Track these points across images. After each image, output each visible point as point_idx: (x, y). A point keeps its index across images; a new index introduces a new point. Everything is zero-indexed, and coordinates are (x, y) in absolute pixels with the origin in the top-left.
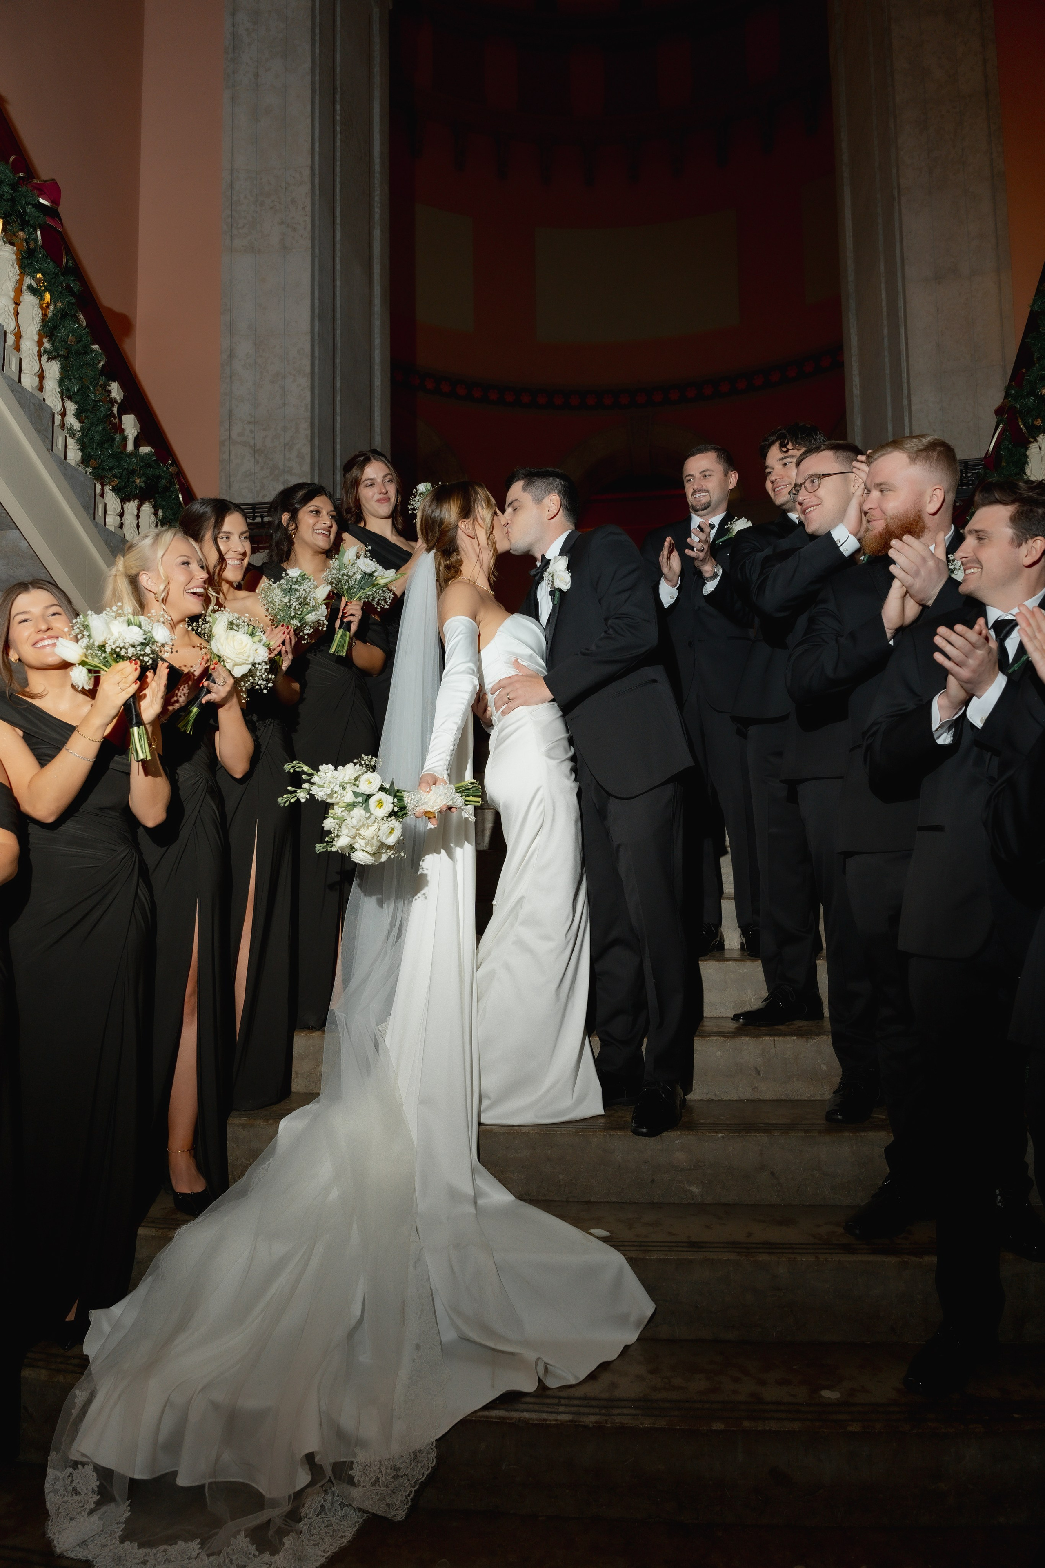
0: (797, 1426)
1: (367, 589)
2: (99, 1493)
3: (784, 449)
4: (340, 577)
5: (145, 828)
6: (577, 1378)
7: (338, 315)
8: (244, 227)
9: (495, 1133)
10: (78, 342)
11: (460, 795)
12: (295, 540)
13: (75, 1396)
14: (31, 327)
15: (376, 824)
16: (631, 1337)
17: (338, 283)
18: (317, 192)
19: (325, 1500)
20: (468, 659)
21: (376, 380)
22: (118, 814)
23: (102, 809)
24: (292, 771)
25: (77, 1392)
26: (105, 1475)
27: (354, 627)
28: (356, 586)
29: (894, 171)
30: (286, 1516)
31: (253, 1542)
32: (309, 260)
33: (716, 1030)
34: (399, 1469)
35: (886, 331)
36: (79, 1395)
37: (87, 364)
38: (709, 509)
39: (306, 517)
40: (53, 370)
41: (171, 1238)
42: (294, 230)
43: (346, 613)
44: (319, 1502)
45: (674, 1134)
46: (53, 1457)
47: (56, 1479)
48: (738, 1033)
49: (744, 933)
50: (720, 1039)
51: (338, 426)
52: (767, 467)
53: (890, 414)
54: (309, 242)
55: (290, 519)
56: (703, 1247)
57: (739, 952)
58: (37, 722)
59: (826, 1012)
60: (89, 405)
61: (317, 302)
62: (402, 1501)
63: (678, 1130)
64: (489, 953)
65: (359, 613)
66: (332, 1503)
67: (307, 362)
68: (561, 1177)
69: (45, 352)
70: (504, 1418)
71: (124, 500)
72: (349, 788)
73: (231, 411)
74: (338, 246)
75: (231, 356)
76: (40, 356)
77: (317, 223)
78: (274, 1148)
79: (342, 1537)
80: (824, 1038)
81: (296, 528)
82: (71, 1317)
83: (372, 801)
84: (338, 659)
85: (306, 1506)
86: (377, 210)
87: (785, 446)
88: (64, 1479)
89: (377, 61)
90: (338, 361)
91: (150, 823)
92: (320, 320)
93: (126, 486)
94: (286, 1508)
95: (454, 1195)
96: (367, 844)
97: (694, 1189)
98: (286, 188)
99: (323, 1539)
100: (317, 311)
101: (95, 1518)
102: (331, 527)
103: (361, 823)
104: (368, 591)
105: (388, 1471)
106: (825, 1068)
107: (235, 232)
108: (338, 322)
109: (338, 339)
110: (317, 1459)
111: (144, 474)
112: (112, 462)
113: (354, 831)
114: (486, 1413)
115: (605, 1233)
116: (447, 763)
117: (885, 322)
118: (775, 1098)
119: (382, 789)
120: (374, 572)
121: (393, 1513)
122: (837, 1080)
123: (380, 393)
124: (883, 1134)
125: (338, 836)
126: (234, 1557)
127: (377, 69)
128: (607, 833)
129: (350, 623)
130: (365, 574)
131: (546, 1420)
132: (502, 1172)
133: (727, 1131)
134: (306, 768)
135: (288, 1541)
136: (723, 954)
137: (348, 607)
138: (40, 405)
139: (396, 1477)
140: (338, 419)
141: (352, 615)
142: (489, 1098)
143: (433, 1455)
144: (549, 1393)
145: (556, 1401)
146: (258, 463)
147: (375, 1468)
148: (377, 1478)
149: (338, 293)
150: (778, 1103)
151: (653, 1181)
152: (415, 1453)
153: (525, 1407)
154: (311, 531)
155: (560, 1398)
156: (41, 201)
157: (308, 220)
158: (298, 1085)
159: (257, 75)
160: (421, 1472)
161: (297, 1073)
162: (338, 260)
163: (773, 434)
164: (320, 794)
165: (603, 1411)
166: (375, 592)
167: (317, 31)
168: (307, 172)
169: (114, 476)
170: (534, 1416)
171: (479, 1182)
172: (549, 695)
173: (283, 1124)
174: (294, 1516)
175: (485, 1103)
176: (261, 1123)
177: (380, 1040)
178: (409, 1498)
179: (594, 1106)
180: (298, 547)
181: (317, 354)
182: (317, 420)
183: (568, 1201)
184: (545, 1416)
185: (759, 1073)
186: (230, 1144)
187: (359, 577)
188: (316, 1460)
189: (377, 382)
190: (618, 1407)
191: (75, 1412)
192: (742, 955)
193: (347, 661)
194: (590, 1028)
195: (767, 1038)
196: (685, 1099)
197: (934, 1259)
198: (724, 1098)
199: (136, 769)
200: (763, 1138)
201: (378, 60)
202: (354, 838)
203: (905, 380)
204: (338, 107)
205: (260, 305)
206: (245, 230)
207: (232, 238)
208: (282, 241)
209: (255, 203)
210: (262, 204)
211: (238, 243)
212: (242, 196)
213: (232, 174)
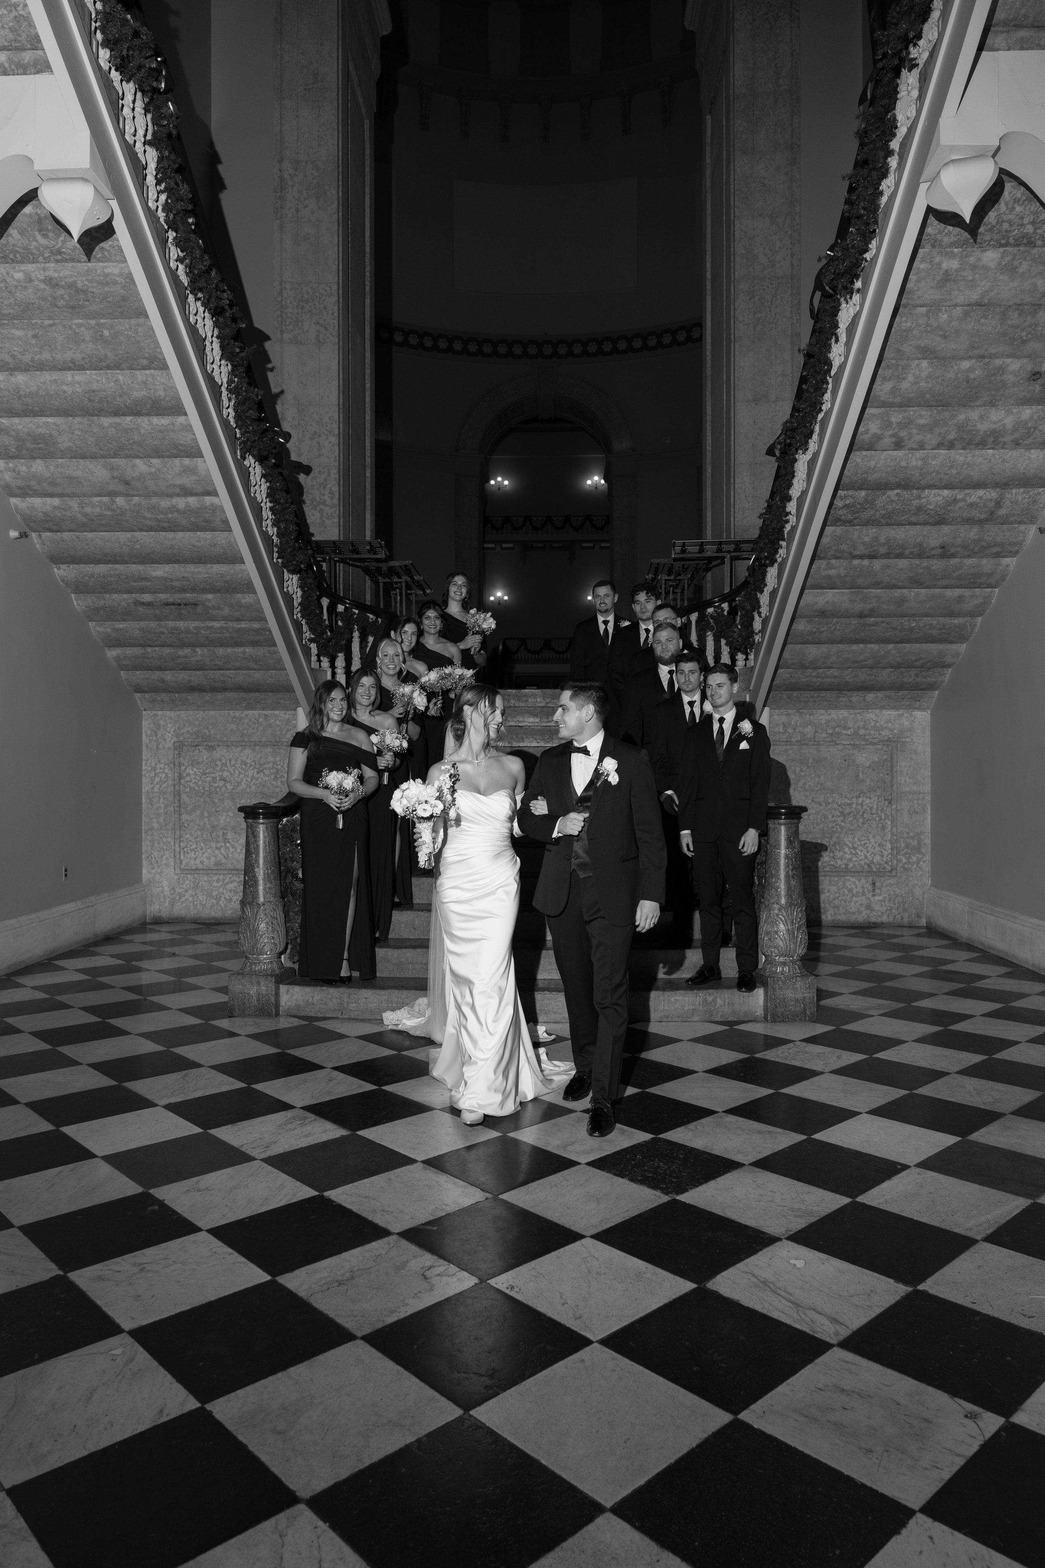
8: (289, 323)
17: (350, 358)
18: (342, 300)
32: (337, 351)
42: (326, 329)
53: (725, 479)
54: (337, 338)
61: (341, 381)
67: (335, 426)
76: (267, 508)
98: (320, 298)
100: (341, 388)
107: (284, 328)
157: (336, 324)
159: (297, 210)
167: (340, 177)
168: (335, 287)
182: (342, 466)
205: (302, 383)
206: (291, 327)
207: (282, 332)
208: (317, 337)
209: (297, 307)
210: (303, 308)
211: (286, 336)
212: (288, 302)
213: (281, 284)
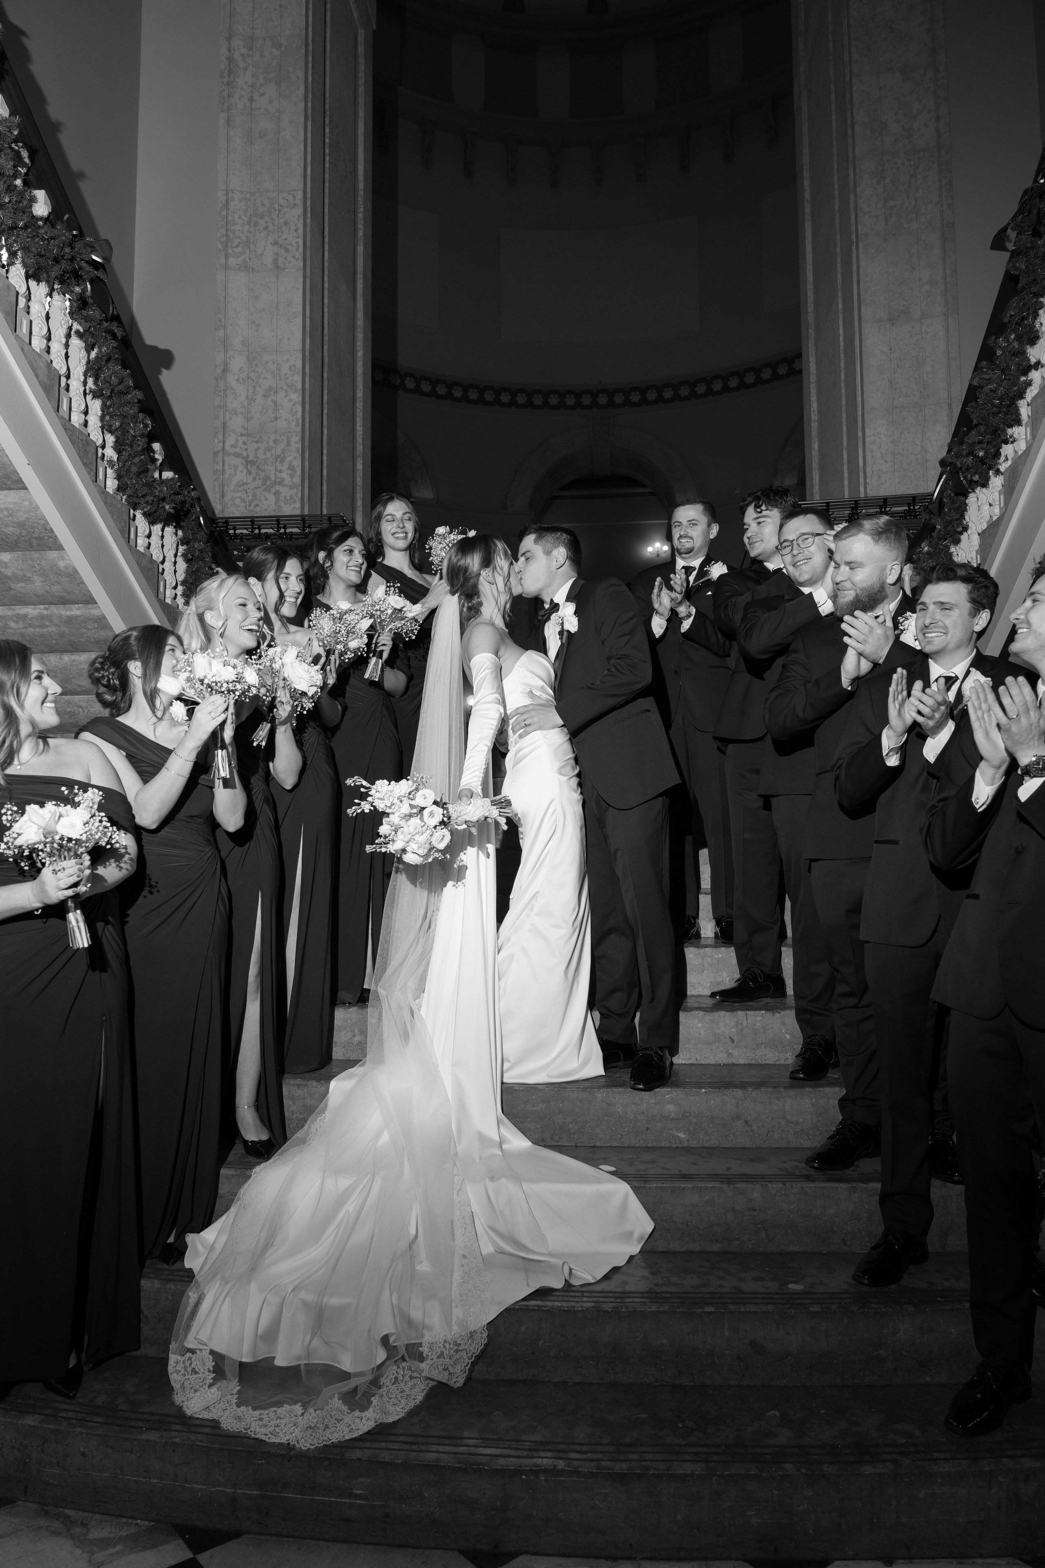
0: (770, 1308)
1: (397, 622)
2: (214, 1372)
3: (759, 510)
4: (374, 612)
5: (227, 832)
6: (594, 1278)
7: (326, 332)
8: (238, 246)
9: (516, 1090)
10: (120, 383)
11: (495, 807)
12: (330, 575)
13: (189, 1297)
14: (78, 369)
15: (428, 831)
16: (635, 1249)
17: (326, 301)
18: (309, 215)
19: (398, 1373)
20: (495, 690)
21: (358, 391)
22: (202, 821)
23: (191, 817)
24: (352, 785)
25: (190, 1294)
26: (218, 1357)
27: (385, 655)
28: (388, 620)
29: (853, 217)
30: (369, 1383)
31: (345, 1403)
32: (301, 280)
33: (697, 1006)
34: (459, 1345)
35: (842, 365)
36: (192, 1295)
37: (129, 403)
38: (691, 554)
39: (340, 555)
40: (96, 406)
41: (249, 1177)
42: (287, 250)
43: (379, 643)
44: (393, 1374)
45: (664, 1090)
46: (173, 1346)
47: (177, 1363)
48: (715, 1008)
49: (718, 922)
50: (701, 1013)
51: (325, 438)
52: (744, 524)
53: (845, 443)
54: (301, 264)
55: (326, 557)
56: (691, 1178)
57: (713, 940)
58: (136, 743)
59: (790, 991)
60: (128, 439)
61: (308, 320)
62: (461, 1371)
63: (668, 1087)
64: (509, 939)
65: (390, 643)
66: (403, 1376)
67: (298, 378)
68: (571, 1126)
69: (91, 391)
70: (540, 1306)
71: (152, 523)
72: (406, 802)
73: (224, 424)
74: (326, 264)
75: (225, 371)
76: (85, 394)
77: (308, 244)
78: (326, 1105)
79: (414, 1399)
80: (788, 1012)
81: (332, 565)
82: (171, 1240)
83: (426, 812)
84: (372, 683)
85: (385, 1376)
86: (360, 226)
87: (760, 507)
88: (184, 1362)
89: (361, 81)
90: (325, 375)
91: (232, 828)
92: (310, 337)
93: (155, 512)
94: (370, 1377)
95: (483, 1139)
96: (419, 848)
97: (681, 1135)
98: (279, 210)
99: (400, 1401)
100: (308, 329)
101: (214, 1389)
102: (362, 564)
103: (417, 831)
104: (398, 624)
105: (451, 1346)
106: (788, 1037)
107: (230, 251)
108: (326, 338)
109: (326, 354)
110: (392, 1339)
111: (172, 501)
112: (145, 490)
113: (409, 837)
114: (526, 1303)
115: (612, 1169)
116: (481, 779)
117: (842, 356)
118: (746, 1062)
119: (435, 803)
120: (403, 607)
121: (454, 1380)
122: (798, 1048)
123: (362, 404)
124: (837, 1089)
125: (393, 841)
126: (333, 1413)
127: (361, 89)
128: (606, 839)
129: (382, 651)
130: (395, 609)
131: (574, 1307)
132: (521, 1123)
133: (710, 1087)
134: (365, 783)
135: (375, 1400)
136: (700, 941)
137: (381, 638)
138: (86, 441)
139: (457, 1351)
140: (325, 431)
141: (384, 645)
142: (509, 1061)
143: (485, 1335)
144: (573, 1289)
145: (580, 1294)
146: (250, 473)
147: (440, 1345)
148: (442, 1353)
149: (326, 310)
150: (750, 1066)
151: (648, 1129)
152: (471, 1333)
153: (556, 1298)
154: (345, 567)
155: (582, 1292)
156: (94, 257)
157: (301, 243)
158: (338, 1053)
159: (251, 100)
160: (476, 1347)
161: (336, 1043)
162: (326, 278)
163: (750, 495)
164: (381, 806)
165: (619, 1300)
166: (404, 624)
167: (310, 58)
168: (300, 195)
169: (147, 502)
170: (564, 1304)
171: (503, 1131)
172: (560, 722)
173: (333, 1084)
174: (375, 1383)
175: (506, 1065)
176: (314, 1083)
177: (416, 1011)
178: (467, 1368)
179: (596, 1068)
180: (333, 582)
181: (307, 370)
182: (307, 434)
183: (576, 1146)
184: (573, 1304)
185: (733, 1041)
186: (287, 1102)
187: (390, 611)
188: (391, 1341)
189: (360, 394)
190: (630, 1297)
191: (189, 1309)
192: (716, 943)
193: (377, 685)
194: (592, 1004)
195: (740, 1012)
196: (672, 1063)
197: (878, 1185)
198: (703, 1062)
199: (218, 784)
200: (739, 1093)
201: (363, 81)
202: (408, 842)
203: (860, 413)
204: (327, 130)
205: (253, 322)
206: (239, 249)
207: (227, 256)
208: (275, 261)
209: (249, 223)
210: (256, 224)
211: (232, 261)
212: (237, 216)
213: (227, 194)
